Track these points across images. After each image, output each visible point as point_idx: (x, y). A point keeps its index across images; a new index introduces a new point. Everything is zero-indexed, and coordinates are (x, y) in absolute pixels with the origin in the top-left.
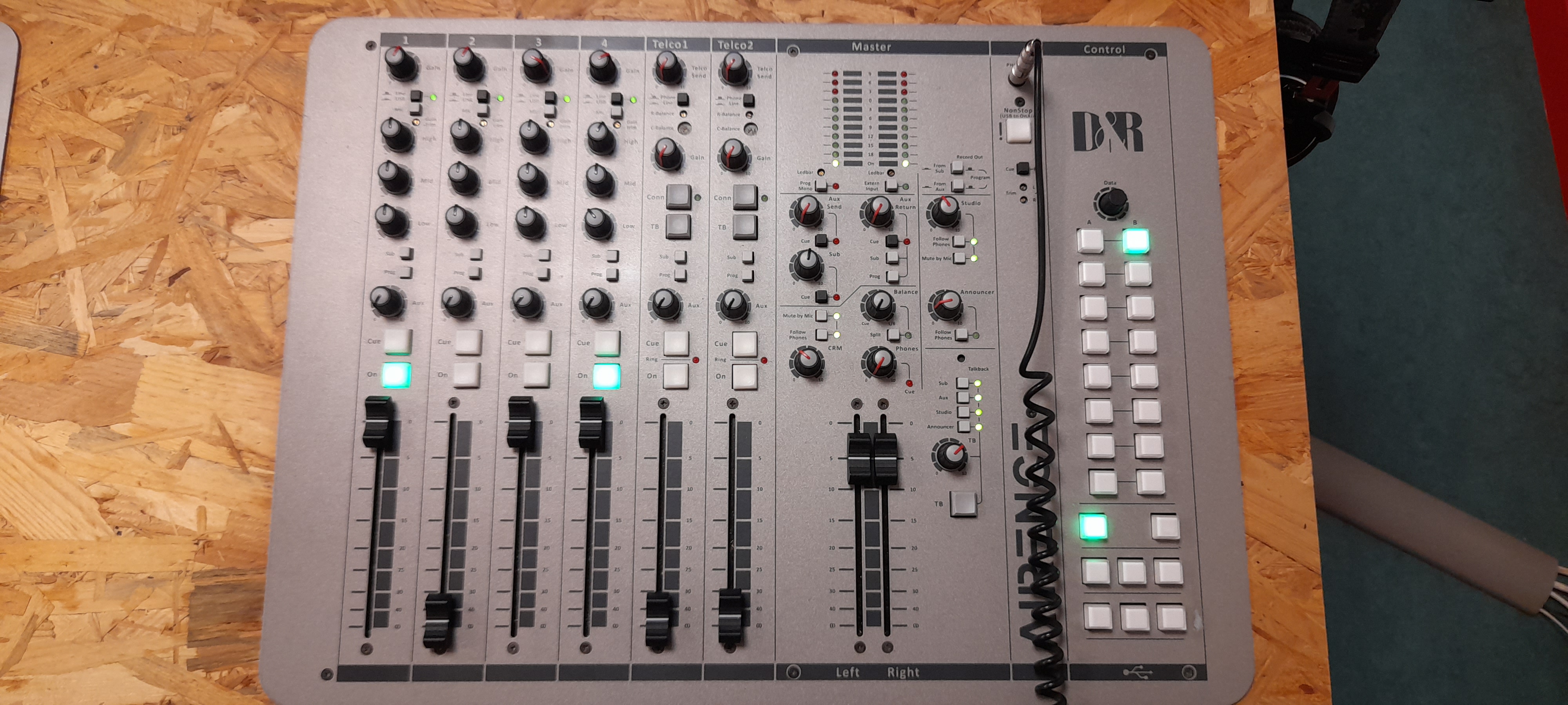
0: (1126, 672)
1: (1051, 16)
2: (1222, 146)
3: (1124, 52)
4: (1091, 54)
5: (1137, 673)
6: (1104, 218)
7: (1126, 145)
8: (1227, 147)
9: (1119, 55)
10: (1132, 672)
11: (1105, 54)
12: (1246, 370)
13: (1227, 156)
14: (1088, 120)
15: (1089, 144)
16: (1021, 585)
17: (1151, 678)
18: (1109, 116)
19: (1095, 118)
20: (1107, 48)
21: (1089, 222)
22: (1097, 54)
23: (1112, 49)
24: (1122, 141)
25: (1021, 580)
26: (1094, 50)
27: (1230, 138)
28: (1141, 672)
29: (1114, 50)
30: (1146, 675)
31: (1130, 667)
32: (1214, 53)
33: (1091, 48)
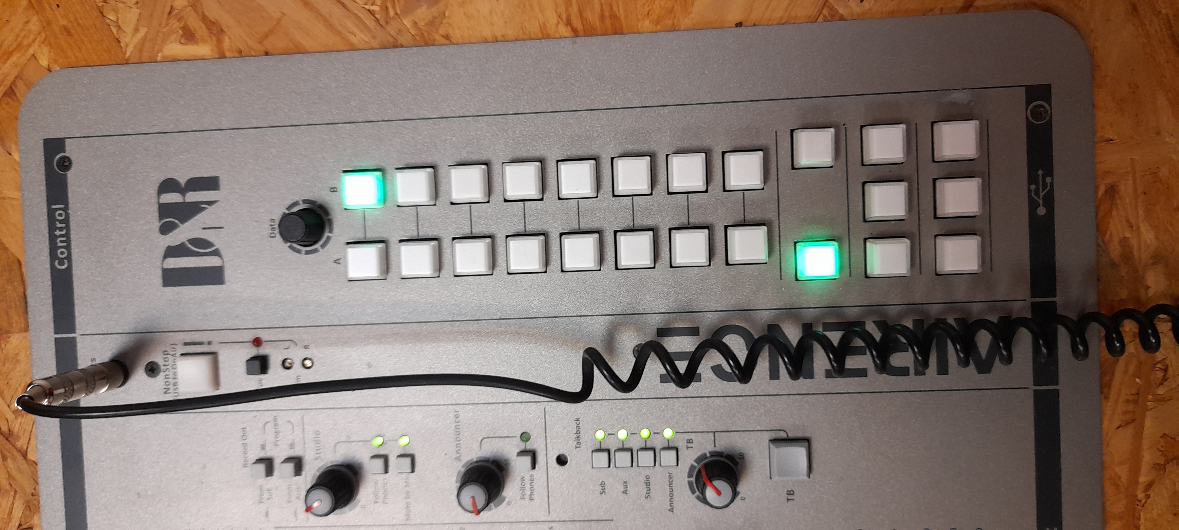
0: (1041, 211)
1: (15, 318)
2: (203, 49)
3: (62, 206)
4: (69, 258)
5: (1042, 195)
6: (329, 238)
7: (210, 203)
8: (204, 41)
9: (67, 215)
10: (1041, 202)
11: (67, 235)
12: (559, 16)
13: (219, 41)
14: (174, 263)
15: (212, 262)
16: (912, 371)
17: (1049, 172)
18: (165, 229)
19: (171, 252)
20: (58, 233)
21: (337, 261)
22: (68, 248)
23: (59, 225)
24: (205, 209)
25: (903, 372)
26: (62, 253)
27: (189, 36)
28: (1041, 188)
29: (61, 222)
30: (1044, 180)
31: (1033, 205)
32: (56, 62)
33: (59, 258)
